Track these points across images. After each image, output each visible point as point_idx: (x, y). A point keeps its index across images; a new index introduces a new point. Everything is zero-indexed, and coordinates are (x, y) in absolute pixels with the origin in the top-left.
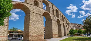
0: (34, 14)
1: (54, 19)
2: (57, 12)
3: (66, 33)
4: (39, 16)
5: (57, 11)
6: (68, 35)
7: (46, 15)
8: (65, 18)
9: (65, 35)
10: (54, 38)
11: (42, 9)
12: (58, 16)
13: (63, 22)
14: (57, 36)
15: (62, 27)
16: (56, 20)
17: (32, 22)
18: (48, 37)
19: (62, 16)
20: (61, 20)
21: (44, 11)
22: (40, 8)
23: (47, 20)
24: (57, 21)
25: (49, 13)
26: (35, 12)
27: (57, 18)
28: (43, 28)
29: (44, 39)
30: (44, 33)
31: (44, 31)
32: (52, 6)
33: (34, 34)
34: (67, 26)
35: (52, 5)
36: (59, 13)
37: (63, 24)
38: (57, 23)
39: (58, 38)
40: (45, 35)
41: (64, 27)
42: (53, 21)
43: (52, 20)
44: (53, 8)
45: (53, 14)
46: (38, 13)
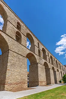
0: (15, 54)
1: (41, 61)
2: (44, 53)
3: (58, 80)
4: (21, 57)
5: (43, 50)
6: (60, 82)
7: (30, 56)
8: (56, 59)
9: (56, 83)
10: (41, 86)
11: (25, 48)
12: (45, 58)
13: (52, 66)
14: (44, 83)
15: (52, 72)
16: (43, 63)
17: (11, 65)
18: (32, 85)
19: (51, 57)
20: (49, 62)
21: (28, 52)
22: (23, 47)
23: (31, 63)
24: (44, 65)
25: (34, 54)
26: (16, 51)
27: (44, 61)
28: (27, 74)
29: (27, 87)
30: (28, 79)
31: (28, 77)
32: (38, 43)
33: (13, 81)
34: (58, 71)
35: (38, 41)
36: (47, 54)
37: (53, 67)
38: (44, 67)
39: (46, 86)
40: (28, 82)
41: (54, 72)
42: (39, 65)
43: (38, 63)
44: (39, 47)
45: (39, 55)
46: (20, 53)
